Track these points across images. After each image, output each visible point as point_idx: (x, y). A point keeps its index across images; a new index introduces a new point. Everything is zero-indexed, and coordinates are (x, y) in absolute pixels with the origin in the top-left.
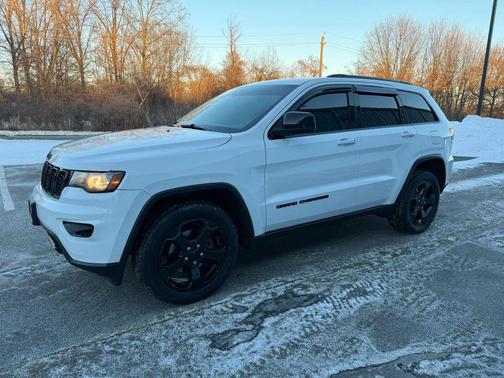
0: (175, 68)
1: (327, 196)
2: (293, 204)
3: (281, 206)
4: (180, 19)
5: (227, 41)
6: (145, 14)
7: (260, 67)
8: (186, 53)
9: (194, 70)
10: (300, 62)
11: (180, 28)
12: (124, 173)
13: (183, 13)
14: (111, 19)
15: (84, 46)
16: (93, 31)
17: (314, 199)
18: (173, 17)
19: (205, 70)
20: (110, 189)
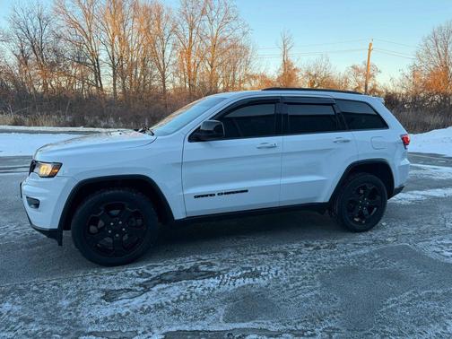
0: (237, 77)
1: (247, 191)
2: (211, 195)
3: (199, 196)
4: (244, 34)
5: (280, 52)
6: (215, 32)
7: (313, 73)
8: (248, 63)
9: (254, 77)
10: (353, 67)
11: (243, 42)
12: (61, 164)
13: (246, 29)
14: (188, 38)
15: (166, 61)
16: (174, 49)
17: (233, 193)
18: (238, 33)
19: (263, 76)
20: (52, 175)
